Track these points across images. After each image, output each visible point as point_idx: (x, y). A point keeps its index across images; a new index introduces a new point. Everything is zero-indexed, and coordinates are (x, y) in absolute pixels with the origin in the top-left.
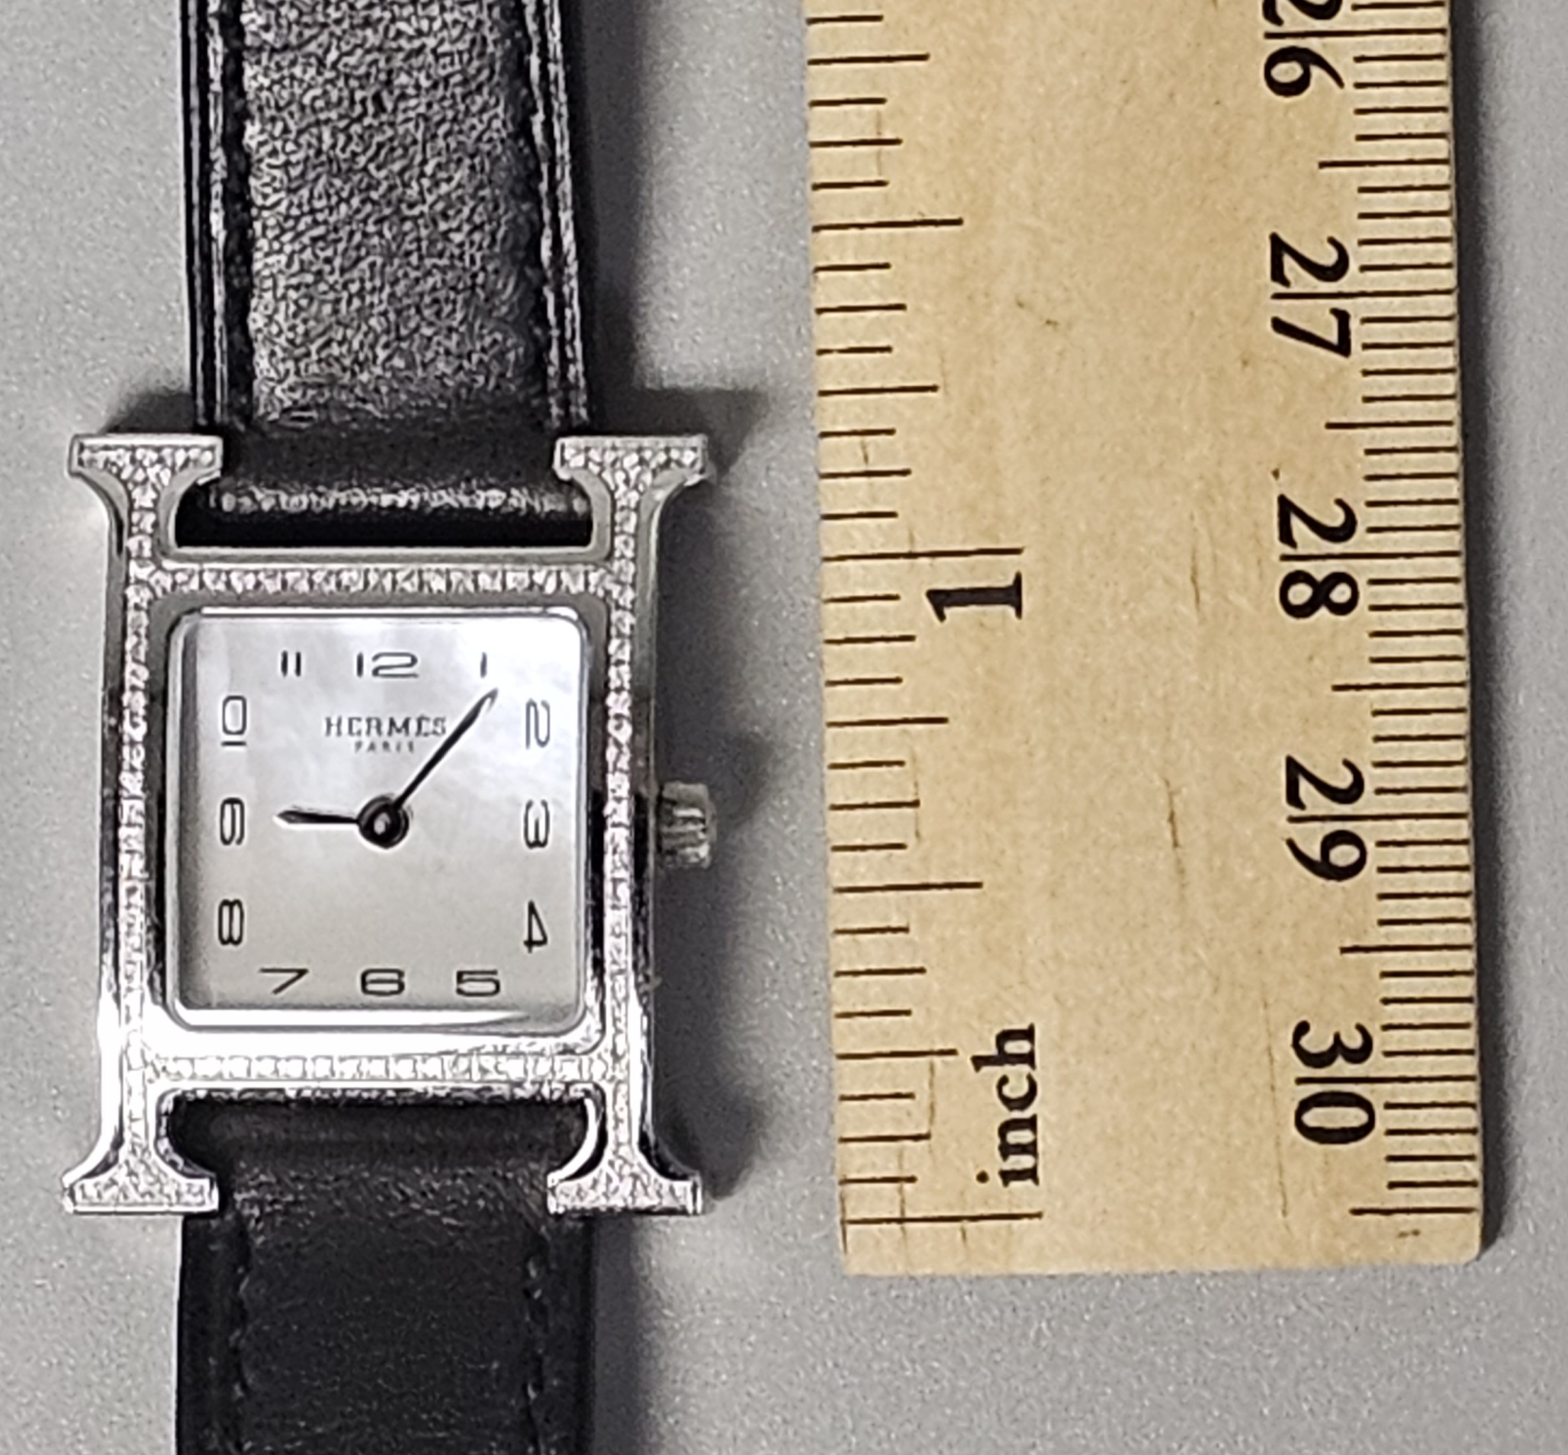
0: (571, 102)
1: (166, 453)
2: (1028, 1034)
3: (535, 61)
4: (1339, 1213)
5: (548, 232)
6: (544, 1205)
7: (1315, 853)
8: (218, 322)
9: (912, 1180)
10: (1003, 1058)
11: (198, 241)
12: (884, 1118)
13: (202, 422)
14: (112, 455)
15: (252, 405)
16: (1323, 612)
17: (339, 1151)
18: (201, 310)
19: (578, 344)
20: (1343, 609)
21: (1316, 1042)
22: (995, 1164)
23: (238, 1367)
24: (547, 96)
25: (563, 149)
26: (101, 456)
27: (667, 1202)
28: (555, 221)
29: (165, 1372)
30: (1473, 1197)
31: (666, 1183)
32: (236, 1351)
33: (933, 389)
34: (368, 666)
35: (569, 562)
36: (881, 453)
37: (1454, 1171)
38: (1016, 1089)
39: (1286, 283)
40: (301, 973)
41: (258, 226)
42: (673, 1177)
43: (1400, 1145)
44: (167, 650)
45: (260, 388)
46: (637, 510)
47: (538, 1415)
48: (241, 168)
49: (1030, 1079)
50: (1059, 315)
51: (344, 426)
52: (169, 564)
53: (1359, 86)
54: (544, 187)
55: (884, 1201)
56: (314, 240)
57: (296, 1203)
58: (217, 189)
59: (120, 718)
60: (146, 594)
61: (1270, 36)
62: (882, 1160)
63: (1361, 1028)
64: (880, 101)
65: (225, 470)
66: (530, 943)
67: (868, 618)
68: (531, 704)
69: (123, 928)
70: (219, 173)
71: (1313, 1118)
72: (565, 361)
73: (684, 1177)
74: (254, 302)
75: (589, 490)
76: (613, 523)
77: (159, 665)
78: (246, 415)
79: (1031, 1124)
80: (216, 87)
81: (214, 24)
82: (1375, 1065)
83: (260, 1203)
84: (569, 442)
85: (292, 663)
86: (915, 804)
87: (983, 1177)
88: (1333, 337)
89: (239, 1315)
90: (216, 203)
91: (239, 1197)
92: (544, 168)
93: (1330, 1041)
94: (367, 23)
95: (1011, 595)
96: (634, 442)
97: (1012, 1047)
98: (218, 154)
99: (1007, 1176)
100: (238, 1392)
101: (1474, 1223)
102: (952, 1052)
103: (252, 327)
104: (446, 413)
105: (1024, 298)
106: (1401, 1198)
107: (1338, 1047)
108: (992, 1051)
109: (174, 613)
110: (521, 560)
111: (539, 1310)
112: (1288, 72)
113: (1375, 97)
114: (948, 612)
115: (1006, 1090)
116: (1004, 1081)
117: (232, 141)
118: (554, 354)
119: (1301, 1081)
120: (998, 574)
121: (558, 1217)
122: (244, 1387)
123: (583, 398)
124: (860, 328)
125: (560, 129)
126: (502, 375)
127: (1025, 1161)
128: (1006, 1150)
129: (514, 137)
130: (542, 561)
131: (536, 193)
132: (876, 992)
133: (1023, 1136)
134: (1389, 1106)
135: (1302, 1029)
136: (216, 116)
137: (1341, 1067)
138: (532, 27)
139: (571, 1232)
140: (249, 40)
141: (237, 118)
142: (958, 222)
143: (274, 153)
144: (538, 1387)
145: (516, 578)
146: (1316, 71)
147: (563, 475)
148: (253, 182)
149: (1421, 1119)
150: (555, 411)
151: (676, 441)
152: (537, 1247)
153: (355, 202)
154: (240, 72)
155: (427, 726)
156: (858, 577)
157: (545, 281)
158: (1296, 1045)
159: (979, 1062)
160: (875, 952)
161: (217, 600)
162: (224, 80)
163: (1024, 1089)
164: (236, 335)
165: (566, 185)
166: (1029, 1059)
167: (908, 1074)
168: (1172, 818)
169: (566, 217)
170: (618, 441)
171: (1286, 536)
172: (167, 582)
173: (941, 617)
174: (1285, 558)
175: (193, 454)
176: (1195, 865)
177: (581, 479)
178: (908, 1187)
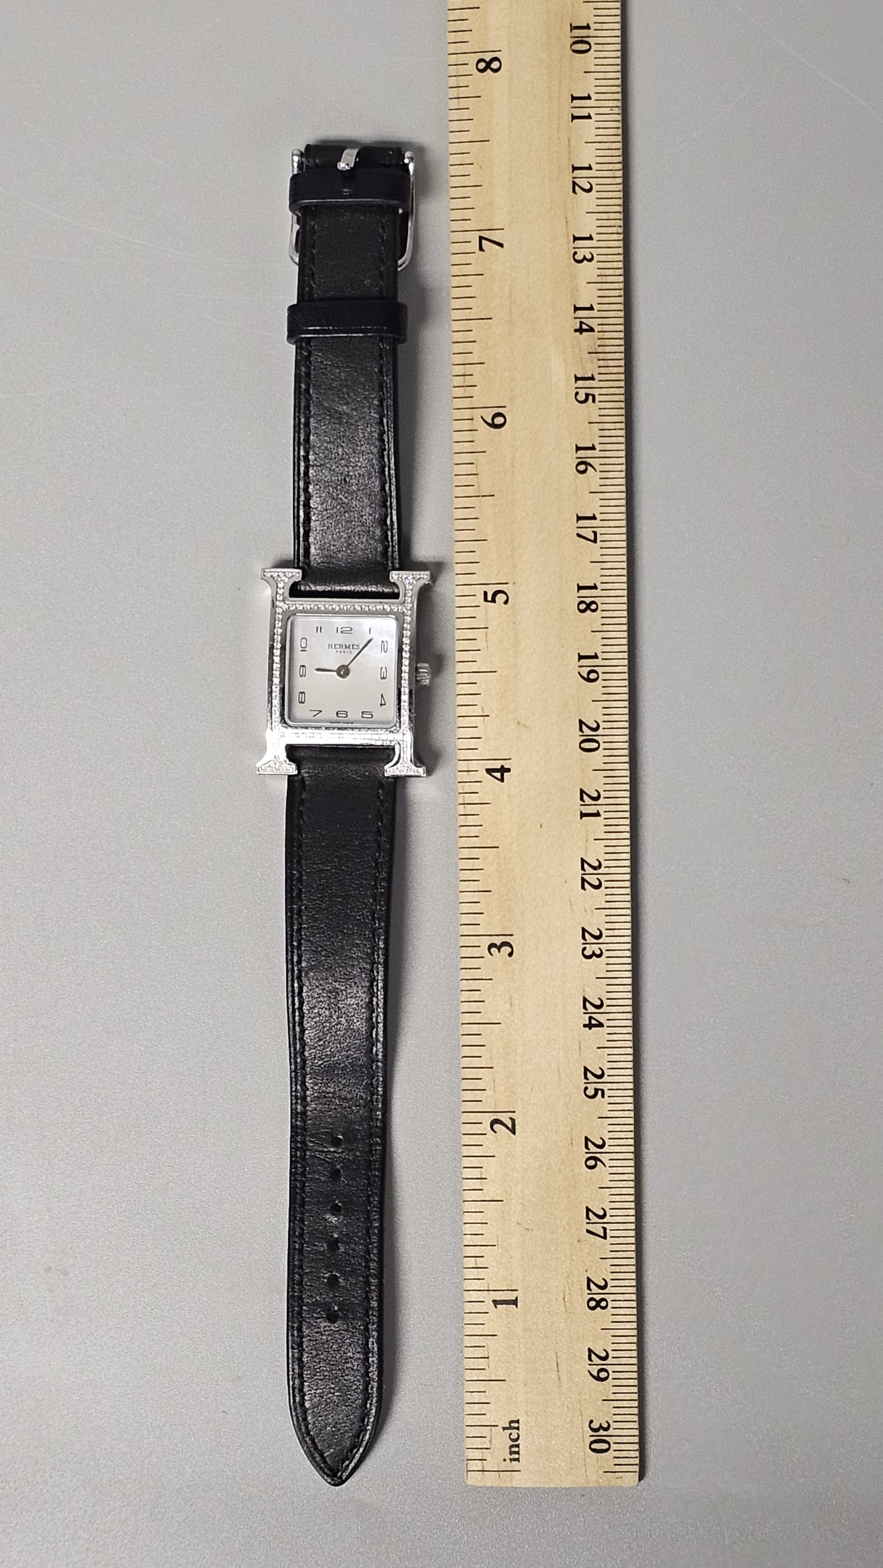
0: (396, 481)
1: (287, 574)
2: (518, 1422)
3: (387, 469)
4: (601, 1472)
5: (389, 516)
6: (384, 775)
7: (595, 1374)
8: (301, 539)
9: (485, 1460)
10: (510, 1428)
11: (296, 517)
12: (477, 1443)
13: (296, 566)
14: (272, 574)
15: (310, 561)
16: (599, 1309)
17: (328, 760)
18: (297, 535)
19: (397, 547)
20: (604, 1308)
21: (595, 1425)
22: (508, 1457)
23: (302, 815)
24: (390, 479)
25: (394, 494)
26: (270, 574)
27: (417, 774)
28: (391, 513)
29: (282, 826)
30: (637, 1468)
31: (416, 768)
32: (301, 811)
33: (495, 1246)
34: (339, 630)
35: (393, 604)
36: (480, 1262)
37: (631, 1461)
38: (514, 1436)
39: (590, 1220)
40: (321, 711)
41: (312, 513)
42: (418, 767)
43: (617, 1454)
44: (286, 624)
45: (312, 558)
46: (411, 590)
47: (382, 829)
48: (308, 498)
49: (518, 1434)
50: (530, 1227)
51: (334, 568)
52: (287, 602)
53: (610, 1167)
54: (388, 503)
55: (478, 1465)
56: (327, 517)
57: (319, 773)
58: (302, 503)
59: (274, 642)
60: (281, 610)
61: (586, 1153)
62: (477, 1454)
63: (607, 1422)
64: (481, 1168)
65: (303, 578)
66: (381, 705)
67: (477, 1307)
68: (383, 642)
69: (274, 698)
70: (302, 498)
71: (594, 1446)
72: (393, 551)
73: (421, 767)
74: (311, 534)
75: (399, 585)
76: (405, 593)
77: (284, 627)
78: (308, 564)
79: (518, 1446)
80: (302, 475)
81: (302, 458)
82: (611, 1432)
83: (308, 773)
84: (394, 572)
85: (319, 629)
86: (488, 1358)
87: (505, 1460)
88: (602, 1235)
89: (302, 802)
90: (301, 507)
91: (303, 771)
92: (389, 499)
93: (598, 1426)
94: (342, 459)
95: (515, 1302)
96: (411, 573)
97: (513, 1425)
98: (302, 493)
99: (511, 1460)
100: (302, 822)
101: (637, 1475)
102: (497, 1426)
103: (310, 540)
104: (361, 565)
105: (519, 1222)
106: (617, 1468)
107: (601, 1427)
108: (508, 1426)
109: (288, 615)
110: (381, 603)
111: (382, 801)
112: (591, 1163)
113: (614, 1170)
114: (498, 1306)
115: (511, 1437)
116: (511, 1434)
117: (306, 490)
118: (390, 549)
119: (591, 1436)
120: (511, 1296)
121: (388, 777)
122: (304, 821)
123: (397, 561)
124: (476, 1229)
125: (393, 488)
126: (376, 555)
127: (516, 1456)
128: (511, 1453)
129: (381, 490)
130: (386, 603)
131: (387, 506)
132: (476, 1409)
133: (516, 1449)
134: (615, 1443)
135: (591, 1422)
136: (302, 484)
137: (602, 1432)
138: (386, 460)
139: (390, 783)
140: (311, 463)
141: (307, 484)
142: (502, 1201)
143: (317, 493)
144: (381, 822)
145: (379, 607)
146: (599, 1163)
147: (392, 581)
148: (311, 501)
149: (623, 1447)
150: (390, 565)
151: (422, 573)
152: (381, 785)
153: (338, 507)
154: (308, 471)
155: (355, 647)
156: (474, 1296)
157: (388, 529)
158: (590, 1426)
159: (504, 1429)
160: (476, 1398)
161: (301, 612)
162: (304, 474)
163: (516, 1436)
164: (306, 543)
165: (394, 504)
166: (518, 1428)
167: (485, 1431)
168: (557, 1365)
169: (394, 512)
170: (407, 572)
171: (589, 1288)
172: (287, 607)
173: (496, 1307)
174: (589, 1294)
175: (294, 574)
176: (564, 1377)
177: (397, 582)
178: (484, 1462)
